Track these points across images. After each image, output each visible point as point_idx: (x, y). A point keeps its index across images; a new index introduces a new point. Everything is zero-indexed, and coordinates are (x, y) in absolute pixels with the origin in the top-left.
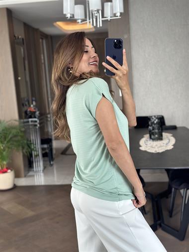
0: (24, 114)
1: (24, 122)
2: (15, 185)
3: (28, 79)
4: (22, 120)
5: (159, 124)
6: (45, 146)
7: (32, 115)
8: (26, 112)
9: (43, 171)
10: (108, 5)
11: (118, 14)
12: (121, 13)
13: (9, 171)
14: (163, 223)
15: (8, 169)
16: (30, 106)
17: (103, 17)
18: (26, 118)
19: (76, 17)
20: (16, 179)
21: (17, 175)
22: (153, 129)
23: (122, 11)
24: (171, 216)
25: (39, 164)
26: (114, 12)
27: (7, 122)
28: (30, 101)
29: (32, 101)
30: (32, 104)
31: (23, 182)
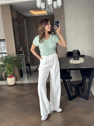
0: (18, 52)
1: (18, 56)
2: (15, 83)
3: (19, 37)
4: (17, 55)
5: (77, 53)
6: (28, 67)
7: (21, 53)
8: (19, 52)
9: (27, 78)
10: (55, 2)
11: (60, 6)
12: (61, 6)
13: (13, 77)
14: (80, 94)
15: (13, 76)
16: (20, 49)
17: (53, 7)
18: (19, 54)
19: (41, 8)
20: (16, 81)
21: (16, 80)
22: (75, 55)
23: (61, 5)
24: (83, 92)
25: (25, 76)
26: (58, 5)
27: (12, 55)
28: (20, 47)
29: (21, 47)
30: (21, 48)
31: (19, 82)
